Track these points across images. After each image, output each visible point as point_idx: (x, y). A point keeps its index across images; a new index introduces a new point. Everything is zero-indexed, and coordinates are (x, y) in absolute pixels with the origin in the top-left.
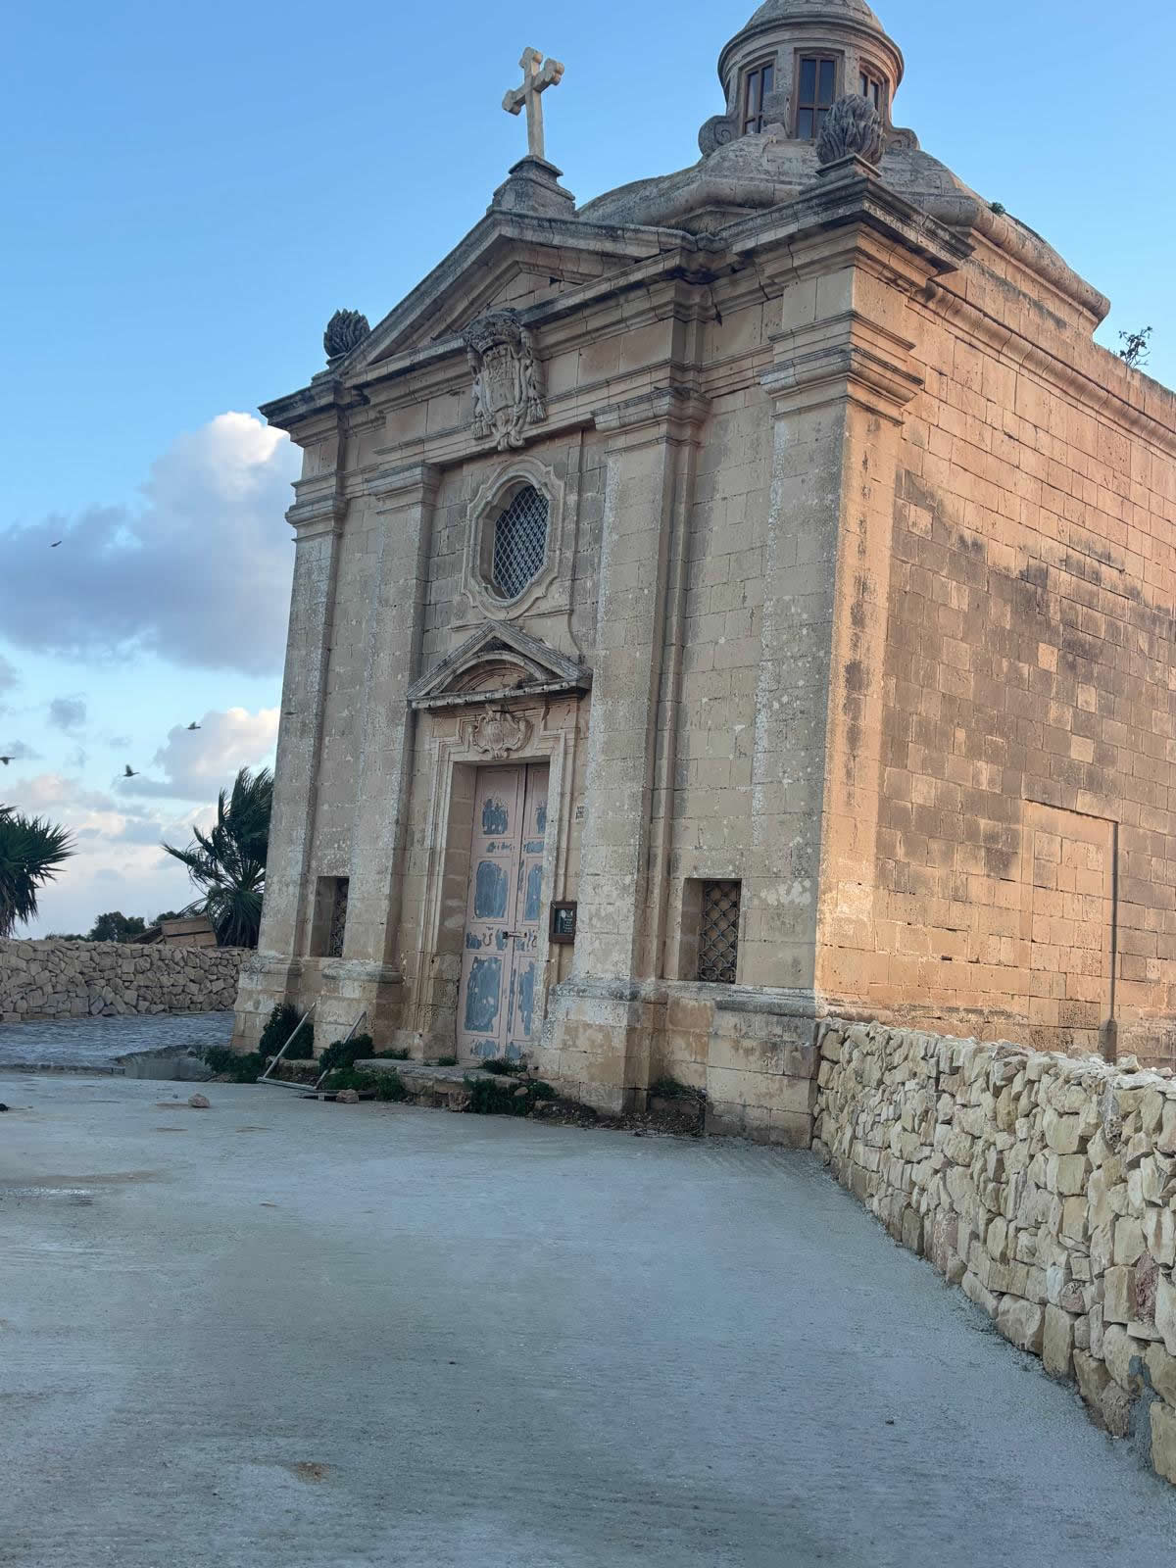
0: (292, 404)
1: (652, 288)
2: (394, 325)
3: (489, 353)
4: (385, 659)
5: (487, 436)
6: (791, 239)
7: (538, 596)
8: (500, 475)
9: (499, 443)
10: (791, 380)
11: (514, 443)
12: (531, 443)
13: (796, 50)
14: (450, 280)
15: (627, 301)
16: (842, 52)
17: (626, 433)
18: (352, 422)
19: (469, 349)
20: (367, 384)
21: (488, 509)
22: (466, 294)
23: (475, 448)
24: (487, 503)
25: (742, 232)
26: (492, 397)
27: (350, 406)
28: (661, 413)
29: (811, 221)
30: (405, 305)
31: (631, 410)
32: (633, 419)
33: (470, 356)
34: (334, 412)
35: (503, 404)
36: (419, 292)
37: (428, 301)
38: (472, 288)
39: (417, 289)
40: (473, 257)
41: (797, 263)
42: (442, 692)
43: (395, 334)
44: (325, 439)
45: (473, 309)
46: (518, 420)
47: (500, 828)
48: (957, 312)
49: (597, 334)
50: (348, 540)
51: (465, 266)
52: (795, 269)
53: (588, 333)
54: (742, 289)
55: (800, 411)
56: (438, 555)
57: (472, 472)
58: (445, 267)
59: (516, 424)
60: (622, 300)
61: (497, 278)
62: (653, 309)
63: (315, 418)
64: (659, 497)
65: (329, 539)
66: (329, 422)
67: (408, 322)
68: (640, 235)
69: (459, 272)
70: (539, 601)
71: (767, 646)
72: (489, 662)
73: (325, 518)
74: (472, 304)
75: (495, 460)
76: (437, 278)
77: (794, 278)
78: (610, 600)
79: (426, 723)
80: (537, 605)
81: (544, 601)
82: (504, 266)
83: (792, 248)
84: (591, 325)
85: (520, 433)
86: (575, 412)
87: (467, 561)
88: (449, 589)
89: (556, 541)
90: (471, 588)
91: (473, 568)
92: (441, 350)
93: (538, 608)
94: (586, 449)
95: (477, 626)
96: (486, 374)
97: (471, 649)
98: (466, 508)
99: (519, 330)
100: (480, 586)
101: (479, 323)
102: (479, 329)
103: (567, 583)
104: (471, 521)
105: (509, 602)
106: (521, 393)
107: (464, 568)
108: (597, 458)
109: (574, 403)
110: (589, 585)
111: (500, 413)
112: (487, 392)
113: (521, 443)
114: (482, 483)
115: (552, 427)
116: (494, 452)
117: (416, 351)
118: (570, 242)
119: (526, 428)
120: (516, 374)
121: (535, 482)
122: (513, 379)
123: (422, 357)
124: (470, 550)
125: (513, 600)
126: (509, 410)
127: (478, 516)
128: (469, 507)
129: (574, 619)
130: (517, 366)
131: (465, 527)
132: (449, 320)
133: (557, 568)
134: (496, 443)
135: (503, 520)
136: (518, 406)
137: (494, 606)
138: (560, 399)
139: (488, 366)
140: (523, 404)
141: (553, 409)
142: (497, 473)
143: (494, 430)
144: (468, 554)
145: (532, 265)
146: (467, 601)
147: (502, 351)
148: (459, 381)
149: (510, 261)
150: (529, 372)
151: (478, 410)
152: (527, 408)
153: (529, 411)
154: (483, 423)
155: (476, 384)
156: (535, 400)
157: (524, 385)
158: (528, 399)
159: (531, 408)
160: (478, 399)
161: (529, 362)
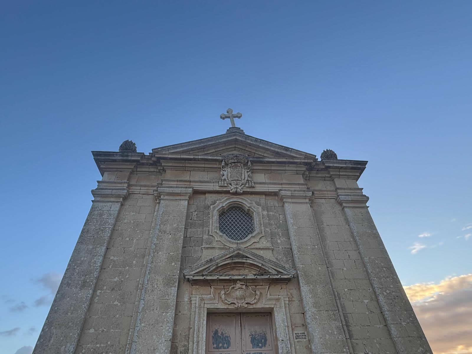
1: (298, 165)
2: (186, 146)
3: (233, 164)
4: (162, 256)
5: (226, 186)
6: (342, 168)
8: (227, 199)
9: (232, 190)
11: (239, 190)
12: (245, 193)
14: (214, 142)
15: (288, 166)
17: (291, 198)
18: (138, 170)
19: (224, 160)
20: (165, 159)
21: (221, 209)
22: (215, 149)
23: (217, 188)
24: (222, 207)
25: (329, 162)
26: (231, 176)
27: (143, 164)
28: (309, 196)
29: (350, 166)
30: (193, 143)
31: (297, 192)
32: (297, 195)
34: (135, 163)
35: (236, 179)
36: (201, 141)
37: (202, 145)
38: (218, 148)
40: (224, 140)
41: (341, 174)
42: (209, 273)
43: (185, 148)
44: (121, 171)
45: (215, 153)
47: (225, 345)
49: (274, 171)
50: (126, 206)
51: (220, 141)
52: (340, 175)
53: (271, 170)
54: (319, 175)
55: (353, 207)
56: (191, 220)
57: (210, 198)
58: (213, 138)
59: (241, 186)
60: (287, 165)
61: (227, 149)
62: (297, 170)
63: (121, 163)
64: (312, 218)
65: (118, 206)
66: (129, 166)
67: (192, 147)
69: (217, 141)
70: (255, 244)
71: (371, 272)
72: (235, 263)
73: (118, 196)
74: (216, 152)
75: (228, 195)
76: (209, 140)
77: (338, 177)
78: (299, 248)
79: (186, 288)
80: (252, 245)
81: (258, 244)
82: (231, 147)
83: (340, 170)
84: (273, 168)
85: (242, 189)
86: (267, 188)
87: (212, 224)
88: (199, 233)
89: (261, 225)
90: (216, 234)
91: (217, 226)
92: (210, 158)
93: (255, 246)
94: (266, 200)
95: (220, 248)
96: (229, 170)
97: (225, 256)
98: (209, 207)
99: (248, 161)
100: (221, 234)
101: (233, 154)
102: (231, 156)
103: (269, 239)
104: (213, 211)
105: (239, 242)
106: (245, 178)
107: (211, 226)
108: (272, 204)
109: (267, 186)
110: (279, 241)
111: (234, 181)
112: (229, 174)
113: (242, 192)
114: (217, 200)
115: (256, 190)
116: (228, 192)
117: (196, 155)
118: (267, 147)
119: (245, 188)
120: (243, 172)
121: (247, 204)
122: (241, 173)
123: (199, 157)
124: (214, 220)
125: (241, 241)
126: (238, 182)
127: (217, 210)
128: (211, 206)
129: (275, 252)
130: (244, 170)
131: (209, 212)
132: (206, 153)
133: (263, 233)
134: (230, 189)
135: (222, 214)
136: (243, 181)
137: (230, 242)
138: (261, 183)
139: (230, 167)
140: (246, 181)
141: (257, 185)
142: (225, 199)
143: (230, 186)
144: (212, 222)
145: (242, 149)
146: (213, 238)
147: (239, 165)
148: (209, 169)
149: (233, 146)
150: (249, 173)
151: (223, 178)
152: (247, 183)
153: (248, 183)
154: (225, 182)
155: (223, 171)
156: (251, 181)
157: (246, 176)
158: (248, 180)
159: (249, 183)
160: (223, 175)
161: (248, 171)
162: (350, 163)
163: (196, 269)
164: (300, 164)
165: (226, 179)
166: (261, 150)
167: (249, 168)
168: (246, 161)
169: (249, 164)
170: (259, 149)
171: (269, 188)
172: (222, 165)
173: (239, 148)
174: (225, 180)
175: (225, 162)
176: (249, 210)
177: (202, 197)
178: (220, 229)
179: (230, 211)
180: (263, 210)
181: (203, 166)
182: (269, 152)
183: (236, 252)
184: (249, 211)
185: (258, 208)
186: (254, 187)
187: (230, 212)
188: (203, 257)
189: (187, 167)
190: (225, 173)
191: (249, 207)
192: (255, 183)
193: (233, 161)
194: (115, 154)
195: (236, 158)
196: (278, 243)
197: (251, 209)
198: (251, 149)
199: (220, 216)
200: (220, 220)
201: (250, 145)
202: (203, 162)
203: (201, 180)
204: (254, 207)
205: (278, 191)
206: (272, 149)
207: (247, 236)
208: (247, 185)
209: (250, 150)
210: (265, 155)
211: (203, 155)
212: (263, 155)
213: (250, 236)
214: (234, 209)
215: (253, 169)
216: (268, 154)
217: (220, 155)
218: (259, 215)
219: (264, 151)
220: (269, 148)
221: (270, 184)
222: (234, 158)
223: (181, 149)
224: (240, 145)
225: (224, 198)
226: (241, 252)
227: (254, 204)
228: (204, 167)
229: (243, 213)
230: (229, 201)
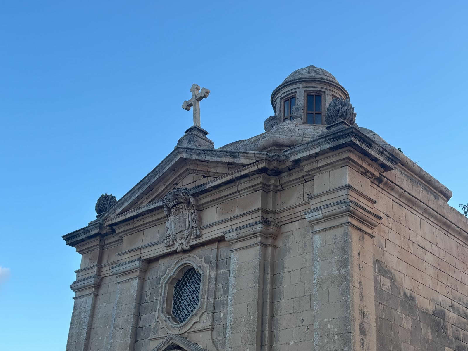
0: (78, 234)
1: (252, 177)
2: (130, 197)
3: (174, 207)
5: (172, 245)
6: (317, 154)
7: (195, 321)
8: (177, 263)
9: (177, 248)
10: (320, 216)
11: (185, 248)
12: (193, 248)
13: (305, 91)
14: (157, 177)
15: (240, 183)
16: (324, 92)
17: (240, 241)
18: (106, 242)
19: (165, 206)
20: (115, 224)
21: (171, 279)
22: (164, 183)
23: (166, 251)
24: (171, 276)
25: (294, 152)
26: (175, 227)
27: (106, 234)
28: (258, 231)
29: (326, 146)
30: (136, 189)
31: (243, 230)
32: (243, 235)
33: (165, 209)
34: (98, 237)
35: (180, 230)
36: (142, 183)
37: (146, 187)
38: (168, 180)
39: (141, 181)
40: (168, 167)
41: (320, 165)
43: (130, 201)
44: (93, 250)
46: (187, 237)
48: (392, 189)
49: (226, 198)
50: (100, 297)
51: (164, 171)
52: (319, 168)
53: (221, 198)
54: (294, 177)
55: (325, 230)
56: (145, 303)
57: (163, 263)
58: (155, 172)
59: (186, 239)
60: (237, 183)
61: (179, 176)
62: (253, 186)
63: (89, 241)
64: (257, 271)
65: (91, 297)
66: (96, 242)
67: (136, 196)
68: (246, 155)
69: (161, 173)
70: (196, 324)
71: (317, 345)
73: (90, 286)
74: (166, 188)
75: (176, 256)
76: (151, 176)
77: (318, 172)
78: (233, 323)
80: (194, 327)
81: (199, 323)
82: (182, 171)
83: (317, 158)
84: (224, 194)
85: (188, 243)
86: (215, 233)
87: (160, 305)
88: (150, 320)
90: (161, 318)
92: (152, 207)
93: (195, 327)
94: (219, 250)
96: (173, 218)
97: (160, 349)
98: (160, 280)
99: (189, 196)
103: (211, 314)
104: (162, 285)
105: (180, 325)
106: (189, 224)
107: (158, 308)
108: (225, 255)
109: (214, 229)
110: (222, 315)
111: (179, 234)
112: (173, 225)
113: (189, 247)
114: (168, 268)
115: (203, 240)
116: (175, 252)
118: (213, 159)
119: (191, 240)
120: (187, 216)
122: (185, 219)
125: (183, 324)
126: (183, 233)
127: (166, 283)
128: (162, 278)
129: (214, 333)
130: (187, 213)
131: (159, 289)
133: (205, 307)
136: (188, 231)
137: (172, 326)
138: (207, 227)
139: (173, 214)
140: (190, 229)
141: (204, 232)
143: (175, 242)
145: (195, 170)
146: (159, 325)
147: (181, 206)
148: (159, 221)
149: (185, 169)
150: (193, 216)
151: (168, 233)
152: (191, 232)
154: (171, 239)
155: (167, 221)
156: (196, 228)
158: (193, 227)
159: (194, 231)
160: (168, 229)
162: (325, 142)
164: (253, 174)
165: (171, 233)
167: (193, 206)
171: (217, 232)
172: (165, 213)
173: (191, 170)
174: (170, 235)
177: (155, 265)
180: (212, 268)
181: (151, 219)
182: (220, 165)
183: (170, 342)
185: (206, 268)
189: (138, 226)
191: (196, 269)
194: (78, 233)
196: (220, 318)
197: (199, 272)
203: (152, 242)
204: (203, 267)
205: (222, 234)
206: (219, 160)
208: (192, 236)
209: (202, 168)
212: (215, 171)
215: (200, 205)
218: (205, 279)
219: (215, 165)
222: (173, 200)
223: (126, 205)
224: (191, 164)
225: (176, 261)
226: (175, 342)
227: (203, 262)
228: (154, 221)
230: (179, 265)
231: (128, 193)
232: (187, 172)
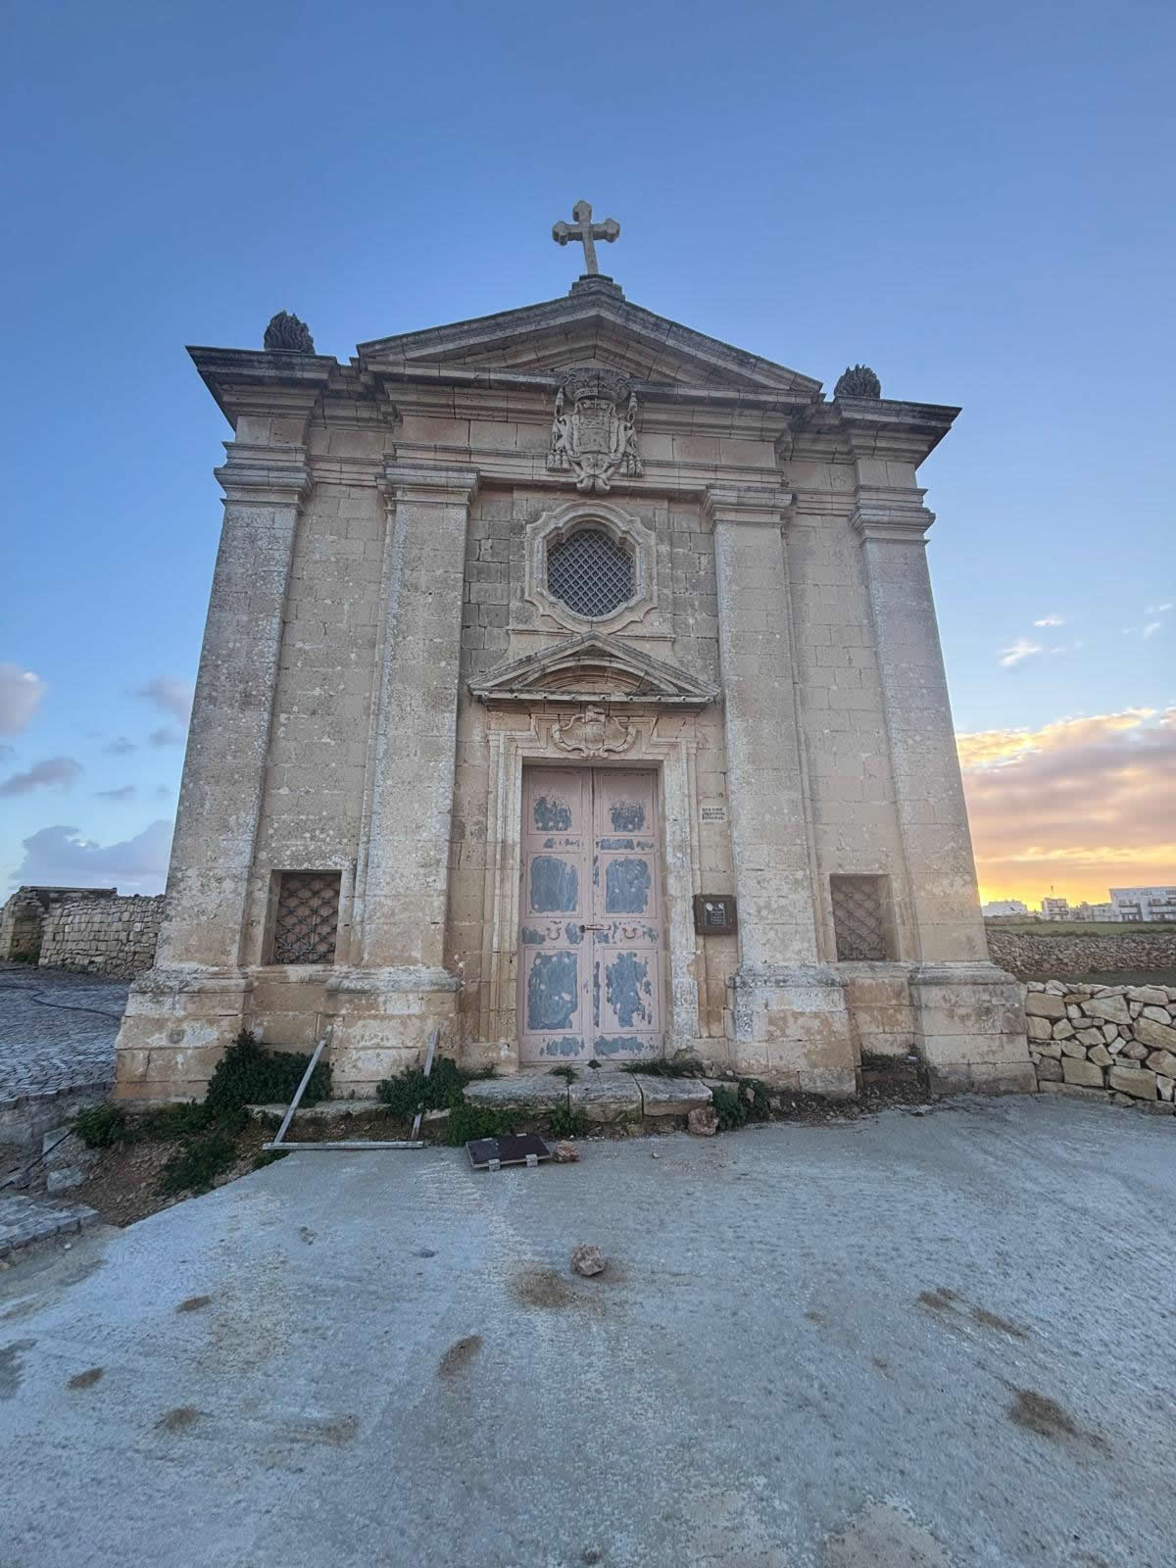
0: (252, 361)
1: (769, 414)
2: (452, 338)
3: (587, 401)
4: (416, 647)
5: (566, 471)
6: (885, 426)
7: (632, 620)
8: (567, 509)
9: (581, 482)
10: (886, 519)
11: (600, 483)
12: (616, 492)
14: (533, 328)
15: (741, 415)
17: (737, 511)
18: (329, 412)
19: (561, 390)
20: (396, 378)
21: (554, 533)
22: (536, 349)
23: (543, 476)
24: (557, 528)
25: (856, 406)
26: (580, 439)
27: (337, 395)
28: (781, 505)
29: (909, 420)
31: (752, 494)
32: (752, 501)
33: (560, 395)
34: (316, 392)
35: (595, 448)
36: (494, 322)
37: (500, 334)
38: (546, 348)
40: (562, 320)
41: (879, 445)
42: (525, 686)
43: (451, 346)
44: (281, 416)
45: (537, 364)
46: (609, 467)
47: (561, 825)
49: (699, 429)
50: (312, 519)
51: (552, 323)
52: (874, 449)
53: (691, 424)
54: (820, 447)
55: (888, 541)
56: (478, 560)
57: (525, 502)
58: (531, 313)
59: (606, 471)
60: (737, 412)
61: (571, 351)
62: (762, 430)
63: (276, 390)
64: (780, 566)
65: (290, 515)
66: (306, 400)
67: (471, 342)
68: (773, 370)
69: (543, 325)
70: (633, 625)
71: (892, 697)
72: (584, 667)
73: (286, 489)
74: (538, 360)
75: (572, 496)
76: (520, 319)
77: (869, 454)
78: (737, 637)
79: (476, 718)
80: (631, 627)
81: (640, 625)
82: (583, 344)
83: (880, 433)
84: (700, 419)
85: (608, 479)
86: (677, 481)
87: (531, 574)
88: (499, 594)
89: (651, 578)
90: (540, 598)
91: (542, 580)
92: (522, 379)
93: (633, 630)
94: (671, 515)
95: (550, 634)
96: (575, 419)
97: (562, 651)
98: (523, 528)
99: (630, 394)
100: (553, 599)
101: (587, 370)
102: (584, 376)
103: (669, 615)
104: (534, 539)
105: (594, 619)
106: (618, 446)
107: (527, 578)
108: (685, 525)
109: (675, 472)
110: (691, 621)
111: (589, 456)
112: (575, 433)
113: (608, 488)
114: (543, 510)
115: (647, 485)
116: (569, 488)
117: (484, 370)
118: (686, 349)
119: (616, 477)
120: (614, 429)
121: (620, 524)
122: (610, 432)
123: (493, 376)
124: (535, 564)
125: (600, 618)
126: (600, 456)
127: (544, 537)
128: (528, 526)
129: (677, 647)
130: (616, 423)
131: (522, 542)
132: (510, 362)
133: (655, 600)
134: (576, 480)
135: (557, 550)
136: (612, 456)
137: (574, 619)
138: (660, 464)
139: (579, 412)
140: (619, 455)
141: (650, 471)
142: (564, 507)
143: (577, 468)
144: (531, 567)
145: (616, 355)
146: (532, 608)
147: (603, 404)
148: (521, 415)
149: (590, 343)
150: (630, 432)
151: (559, 444)
152: (622, 461)
153: (625, 463)
154: (564, 457)
155: (560, 422)
156: (634, 457)
157: (623, 444)
158: (625, 454)
159: (628, 461)
160: (560, 437)
161: (629, 425)
163: (495, 678)
164: (774, 410)
165: (568, 447)
166: (671, 359)
167: (631, 416)
168: (625, 394)
169: (632, 404)
170: (664, 357)
171: (682, 481)
172: (557, 403)
173: (606, 350)
174: (563, 450)
175: (564, 394)
176: (623, 540)
177: (502, 500)
178: (551, 586)
179: (577, 540)
180: (660, 540)
181: (503, 404)
182: (689, 367)
183: (587, 644)
184: (623, 544)
185: (648, 535)
186: (640, 476)
187: (577, 545)
188: (510, 653)
189: (460, 407)
190: (565, 430)
191: (624, 532)
192: (645, 463)
193: (587, 392)
194: (255, 358)
195: (596, 382)
196: (687, 625)
197: (629, 537)
198: (640, 353)
199: (550, 554)
200: (550, 563)
201: (639, 342)
202: (502, 393)
203: (502, 448)
204: (638, 533)
205: (703, 488)
206: (701, 355)
207: (614, 607)
208: (623, 470)
209: (636, 357)
210: (678, 377)
211: (500, 370)
212: (673, 375)
213: (623, 605)
214: (586, 536)
215: (643, 422)
216: (687, 372)
217: (552, 370)
218: (648, 554)
219: (677, 363)
220: (692, 351)
221: (687, 466)
222: (592, 384)
223: (439, 349)
224: (610, 339)
225: (560, 505)
226: (600, 645)
227: (639, 525)
228: (508, 410)
229: (610, 548)
230: (575, 514)
231: (452, 326)
232: (590, 352)
